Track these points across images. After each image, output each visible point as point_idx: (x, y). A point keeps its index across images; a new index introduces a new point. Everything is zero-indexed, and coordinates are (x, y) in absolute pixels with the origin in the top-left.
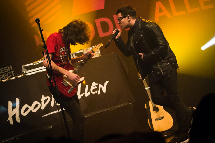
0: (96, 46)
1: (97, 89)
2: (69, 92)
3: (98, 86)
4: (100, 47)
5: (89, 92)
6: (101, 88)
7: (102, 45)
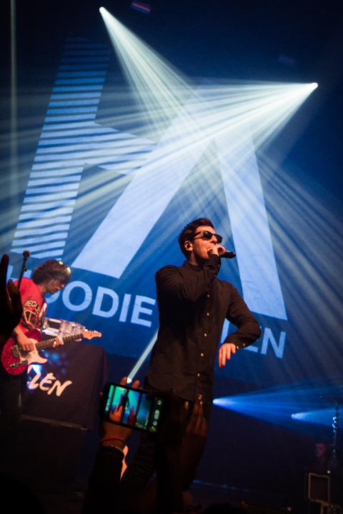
0: (90, 332)
1: (50, 386)
2: (13, 366)
3: (53, 382)
4: (96, 336)
5: (37, 385)
6: (56, 387)
7: (100, 335)
